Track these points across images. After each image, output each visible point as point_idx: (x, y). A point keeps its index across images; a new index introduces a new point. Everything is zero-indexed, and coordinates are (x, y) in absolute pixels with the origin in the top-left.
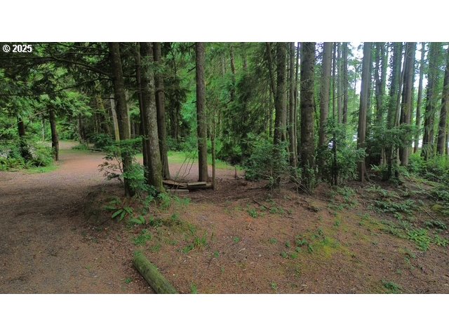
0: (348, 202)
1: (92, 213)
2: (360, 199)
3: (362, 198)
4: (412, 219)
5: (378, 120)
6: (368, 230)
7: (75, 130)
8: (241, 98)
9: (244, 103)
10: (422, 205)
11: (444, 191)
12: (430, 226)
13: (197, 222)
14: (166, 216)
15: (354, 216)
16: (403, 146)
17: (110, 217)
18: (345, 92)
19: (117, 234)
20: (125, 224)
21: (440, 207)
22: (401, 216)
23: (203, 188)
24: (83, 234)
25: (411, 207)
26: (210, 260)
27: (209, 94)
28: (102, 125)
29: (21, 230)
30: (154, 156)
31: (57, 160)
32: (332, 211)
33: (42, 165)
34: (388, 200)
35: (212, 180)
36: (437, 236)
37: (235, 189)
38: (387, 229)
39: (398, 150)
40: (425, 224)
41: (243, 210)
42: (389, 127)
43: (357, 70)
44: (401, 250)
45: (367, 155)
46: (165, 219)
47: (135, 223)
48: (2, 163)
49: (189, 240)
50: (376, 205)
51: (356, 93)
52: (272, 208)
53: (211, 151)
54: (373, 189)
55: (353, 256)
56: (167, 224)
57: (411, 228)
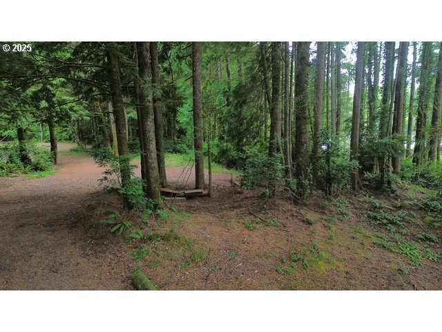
0: (342, 214)
1: (91, 227)
2: (354, 210)
3: (356, 208)
4: (404, 231)
5: (371, 127)
6: (362, 244)
7: (73, 132)
8: (236, 104)
9: (239, 109)
10: (414, 217)
11: (435, 203)
12: (422, 240)
13: (194, 236)
14: (164, 230)
15: (348, 229)
16: (395, 156)
17: (110, 232)
18: (339, 95)
19: (116, 248)
20: (124, 238)
21: (432, 219)
22: (394, 229)
23: (200, 196)
24: (82, 247)
25: (403, 220)
26: (208, 276)
27: (205, 98)
28: (100, 128)
29: (22, 244)
30: (152, 169)
31: (55, 163)
32: (326, 224)
33: (41, 170)
34: (381, 211)
35: (208, 187)
36: (428, 250)
37: (231, 197)
38: (380, 242)
39: (391, 159)
40: (417, 238)
41: (239, 222)
42: (381, 137)
43: (350, 74)
44: (394, 266)
45: (360, 167)
46: (163, 234)
47: (133, 238)
48: (2, 168)
49: (187, 255)
50: (369, 217)
51: (350, 97)
52: (268, 221)
53: (208, 154)
54: (367, 198)
55: (347, 273)
56: (166, 238)
57: (404, 241)
